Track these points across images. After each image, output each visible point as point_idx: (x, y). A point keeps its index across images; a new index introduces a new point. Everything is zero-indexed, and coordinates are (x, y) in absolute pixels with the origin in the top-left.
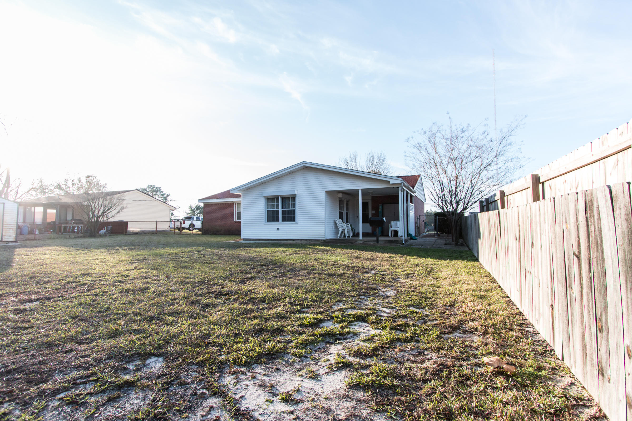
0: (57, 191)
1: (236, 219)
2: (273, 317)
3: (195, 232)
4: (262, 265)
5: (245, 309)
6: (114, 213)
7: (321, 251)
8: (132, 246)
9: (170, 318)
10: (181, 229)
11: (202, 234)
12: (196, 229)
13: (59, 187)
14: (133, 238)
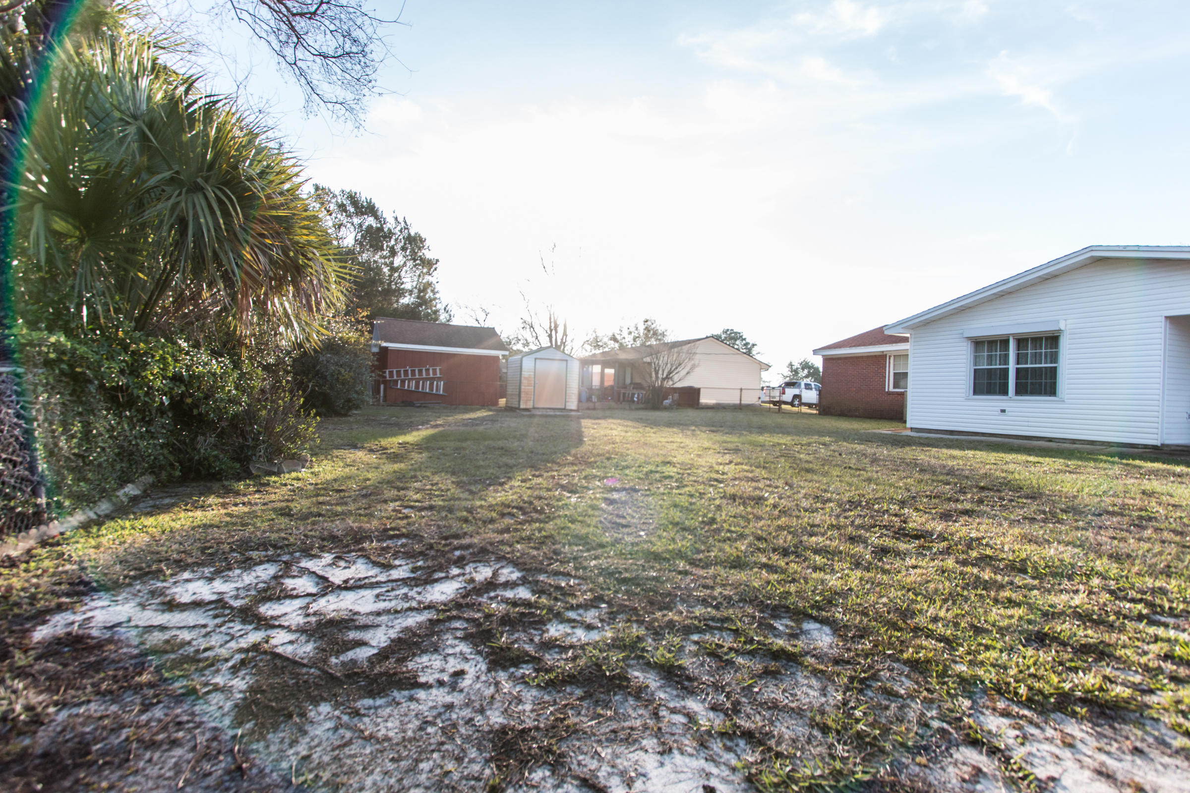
0: (612, 344)
1: (890, 387)
2: (1062, 613)
3: (805, 409)
4: (983, 489)
5: (978, 578)
6: (683, 373)
7: (1155, 473)
8: (715, 427)
9: (818, 558)
10: (778, 403)
11: (820, 414)
12: (805, 404)
13: (614, 339)
14: (710, 414)
